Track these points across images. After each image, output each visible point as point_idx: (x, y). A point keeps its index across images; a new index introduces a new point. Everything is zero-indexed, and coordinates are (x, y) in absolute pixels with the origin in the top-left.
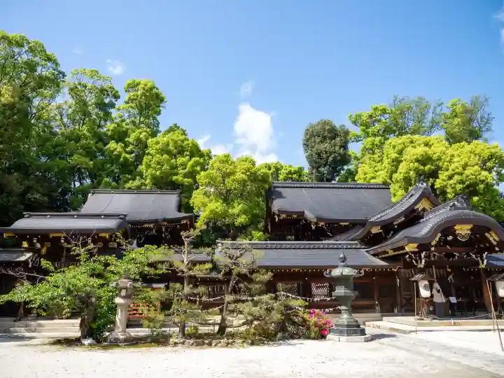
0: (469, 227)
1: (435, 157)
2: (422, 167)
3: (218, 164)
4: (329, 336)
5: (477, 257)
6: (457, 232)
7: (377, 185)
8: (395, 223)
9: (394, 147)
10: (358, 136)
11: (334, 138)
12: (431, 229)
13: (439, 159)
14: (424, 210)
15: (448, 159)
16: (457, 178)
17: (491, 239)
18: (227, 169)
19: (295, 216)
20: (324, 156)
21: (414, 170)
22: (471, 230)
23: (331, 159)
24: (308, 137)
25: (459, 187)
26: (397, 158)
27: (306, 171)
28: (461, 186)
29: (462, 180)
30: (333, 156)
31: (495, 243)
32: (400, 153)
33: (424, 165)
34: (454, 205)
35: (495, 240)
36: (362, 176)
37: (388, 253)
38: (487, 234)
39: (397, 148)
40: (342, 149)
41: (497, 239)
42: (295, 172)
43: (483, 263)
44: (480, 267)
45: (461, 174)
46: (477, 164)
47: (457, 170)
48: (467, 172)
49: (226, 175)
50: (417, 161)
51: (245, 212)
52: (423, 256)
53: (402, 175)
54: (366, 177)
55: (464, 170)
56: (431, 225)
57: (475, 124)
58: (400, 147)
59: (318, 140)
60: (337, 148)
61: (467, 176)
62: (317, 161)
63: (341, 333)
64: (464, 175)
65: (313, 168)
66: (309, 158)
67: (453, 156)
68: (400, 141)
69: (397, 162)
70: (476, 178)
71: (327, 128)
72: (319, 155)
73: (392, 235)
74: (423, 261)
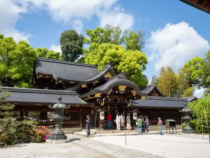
0: (125, 87)
1: (119, 55)
2: (113, 59)
3: (4, 42)
4: (47, 141)
5: (127, 102)
6: (120, 89)
7: (93, 65)
8: (94, 83)
9: (102, 48)
10: (89, 41)
11: (76, 40)
12: (108, 87)
13: (121, 56)
14: (108, 78)
15: (124, 57)
16: (127, 66)
17: (133, 93)
18: (9, 46)
19: (47, 77)
20: (70, 48)
21: (109, 60)
22: (125, 89)
23: (73, 50)
25: (127, 70)
26: (103, 53)
27: (61, 55)
28: (128, 69)
29: (128, 67)
31: (135, 95)
32: (105, 51)
33: (114, 58)
34: (120, 76)
35: (135, 94)
36: (87, 61)
37: (88, 98)
38: (132, 91)
39: (103, 49)
40: (80, 46)
41: (136, 93)
42: (55, 55)
43: (129, 104)
44: (128, 106)
45: (129, 64)
46: (135, 61)
47: (127, 62)
48: (131, 64)
49: (9, 50)
50: (111, 56)
51: (19, 72)
52: (103, 100)
53: (104, 62)
54: (89, 61)
55: (130, 62)
56: (108, 85)
57: (139, 44)
58: (105, 49)
59: (68, 39)
60: (77, 45)
61: (131, 65)
62: (66, 50)
63: (53, 139)
64: (130, 65)
65: (64, 54)
66: (62, 48)
67: (126, 55)
68: (105, 46)
69: (102, 55)
70: (134, 67)
71: (73, 34)
72: (68, 47)
73: (92, 89)
74: (103, 102)
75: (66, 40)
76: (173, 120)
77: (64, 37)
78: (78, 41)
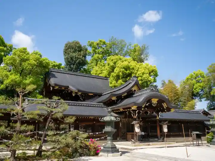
0: (157, 100)
1: (131, 67)
2: (125, 71)
5: (156, 114)
6: (152, 102)
7: (102, 77)
8: (122, 96)
11: (80, 51)
13: (133, 69)
14: (135, 91)
15: (137, 69)
19: (63, 88)
20: (74, 59)
21: (122, 72)
23: (77, 61)
24: (67, 48)
26: (113, 66)
27: (63, 66)
29: (141, 79)
30: (79, 60)
32: (115, 63)
33: (126, 70)
34: (153, 89)
36: (95, 72)
37: (120, 110)
38: (163, 104)
39: (113, 61)
40: (84, 57)
43: (158, 117)
45: (142, 77)
46: (147, 73)
47: (140, 75)
48: (144, 76)
53: (116, 74)
54: (97, 73)
55: (143, 75)
58: (115, 61)
59: (72, 51)
60: (81, 56)
61: (144, 78)
62: (70, 62)
65: (67, 65)
66: (66, 59)
67: (139, 68)
68: (115, 58)
69: (113, 68)
70: (147, 79)
71: (78, 45)
72: (72, 58)
74: (137, 115)
75: (70, 51)
76: (198, 133)
77: (68, 49)
78: (82, 52)
